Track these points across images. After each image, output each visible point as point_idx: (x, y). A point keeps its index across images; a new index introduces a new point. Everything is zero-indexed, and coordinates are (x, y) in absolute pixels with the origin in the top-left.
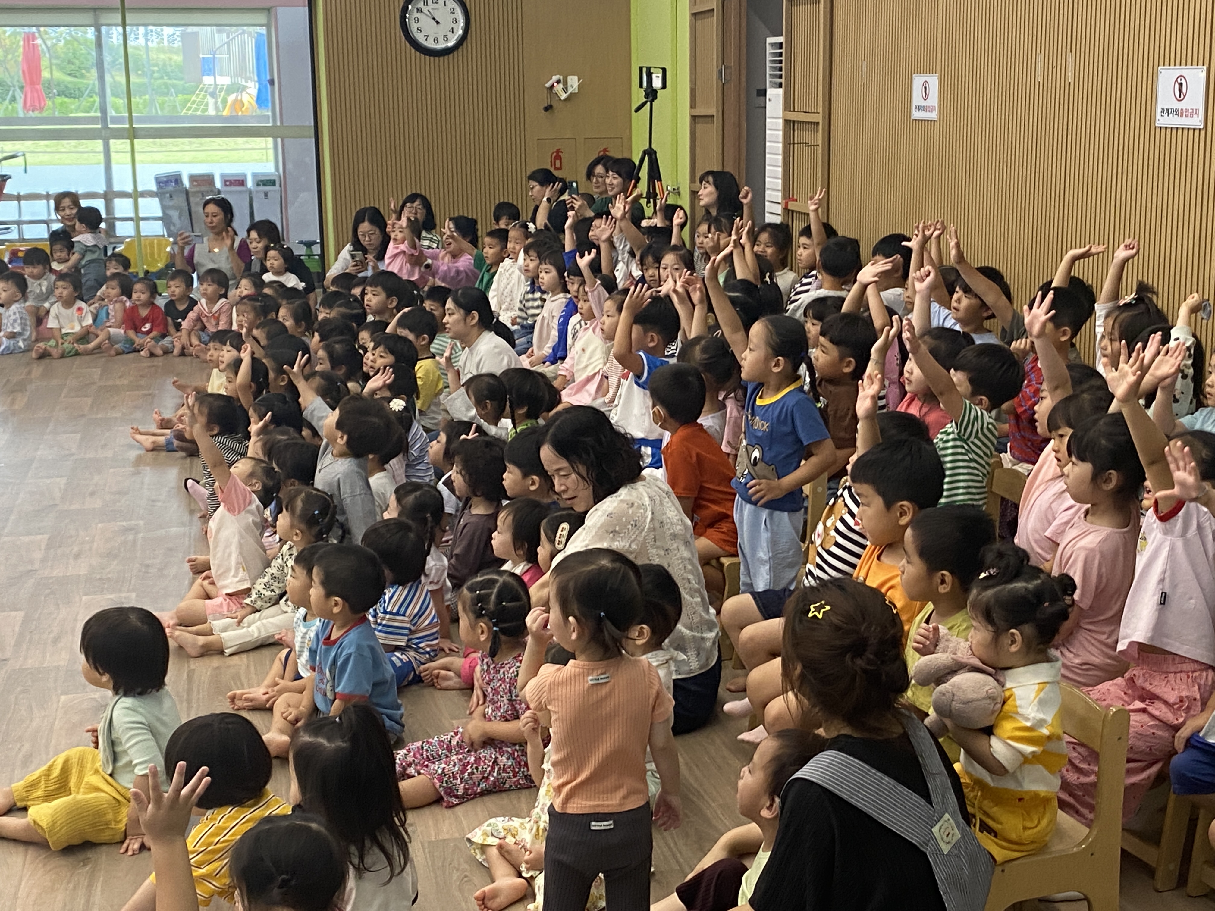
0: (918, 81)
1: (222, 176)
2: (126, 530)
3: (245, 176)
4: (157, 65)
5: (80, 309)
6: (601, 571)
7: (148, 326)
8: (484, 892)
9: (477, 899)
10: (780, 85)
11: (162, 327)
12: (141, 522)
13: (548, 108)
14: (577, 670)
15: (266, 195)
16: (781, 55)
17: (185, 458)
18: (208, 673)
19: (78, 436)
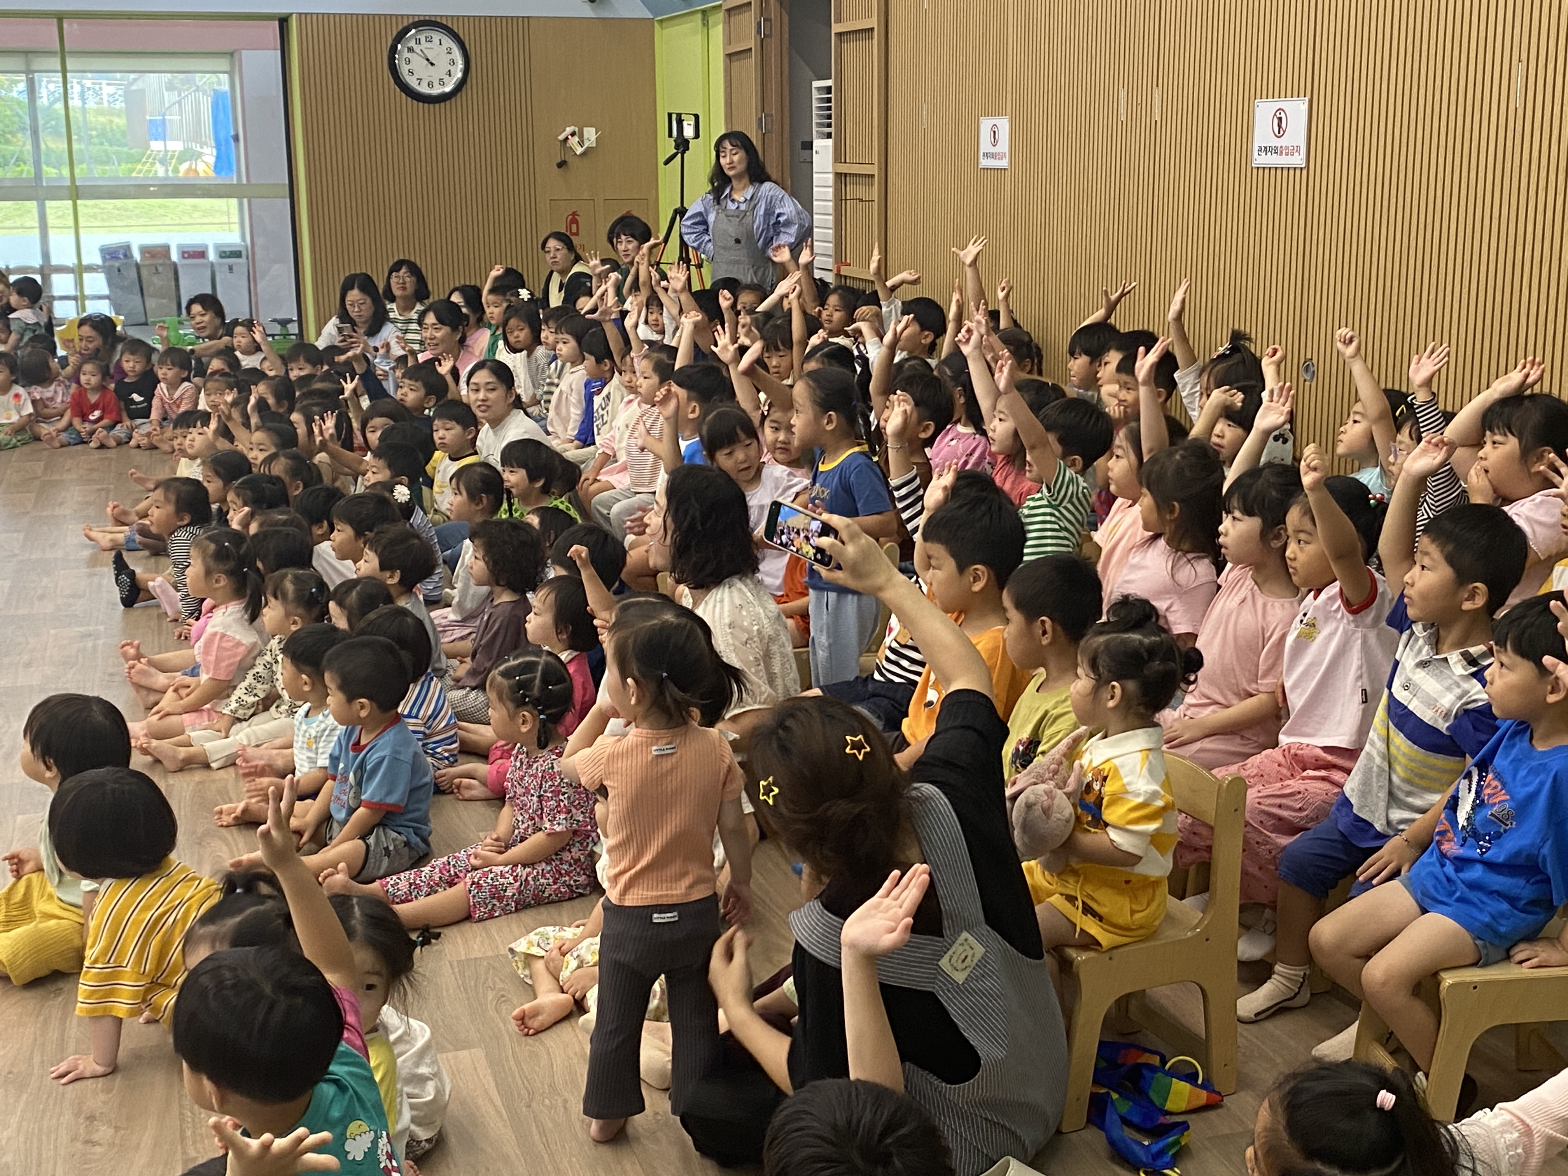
0: (986, 124)
1: (180, 247)
2: (84, 636)
3: (207, 247)
4: (95, 129)
5: (17, 396)
6: (665, 625)
7: (97, 414)
8: (524, 1011)
9: (516, 1018)
10: (829, 136)
11: (114, 414)
12: (102, 628)
13: (562, 164)
14: (640, 739)
15: (231, 268)
16: (829, 100)
17: (147, 558)
18: (191, 788)
19: (21, 536)
